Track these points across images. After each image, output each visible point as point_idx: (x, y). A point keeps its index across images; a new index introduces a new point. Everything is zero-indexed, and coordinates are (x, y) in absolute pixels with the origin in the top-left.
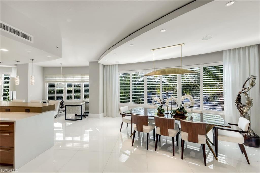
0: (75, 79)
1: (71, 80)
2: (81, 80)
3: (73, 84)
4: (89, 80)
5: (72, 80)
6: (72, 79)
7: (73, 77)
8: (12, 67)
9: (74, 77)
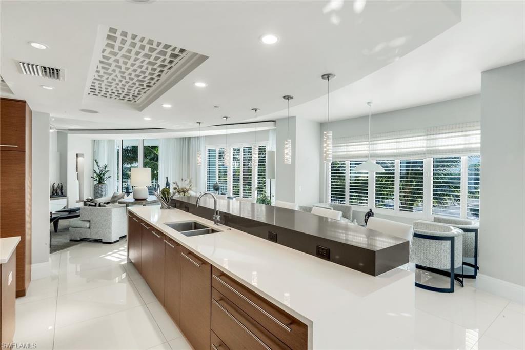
0: (402, 145)
1: (391, 149)
2: (424, 149)
3: (397, 162)
4: (479, 145)
5: (395, 151)
6: (394, 146)
7: (398, 140)
8: (268, 131)
9: (401, 140)
